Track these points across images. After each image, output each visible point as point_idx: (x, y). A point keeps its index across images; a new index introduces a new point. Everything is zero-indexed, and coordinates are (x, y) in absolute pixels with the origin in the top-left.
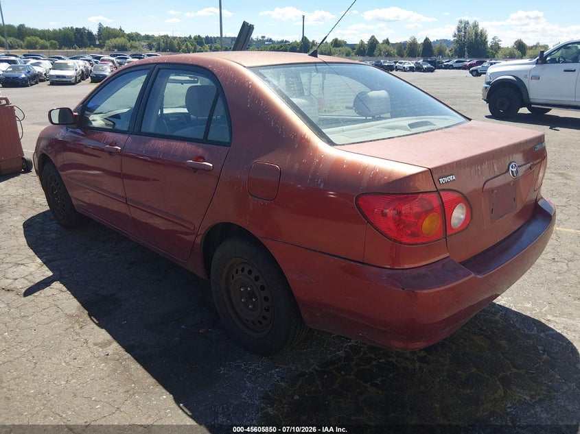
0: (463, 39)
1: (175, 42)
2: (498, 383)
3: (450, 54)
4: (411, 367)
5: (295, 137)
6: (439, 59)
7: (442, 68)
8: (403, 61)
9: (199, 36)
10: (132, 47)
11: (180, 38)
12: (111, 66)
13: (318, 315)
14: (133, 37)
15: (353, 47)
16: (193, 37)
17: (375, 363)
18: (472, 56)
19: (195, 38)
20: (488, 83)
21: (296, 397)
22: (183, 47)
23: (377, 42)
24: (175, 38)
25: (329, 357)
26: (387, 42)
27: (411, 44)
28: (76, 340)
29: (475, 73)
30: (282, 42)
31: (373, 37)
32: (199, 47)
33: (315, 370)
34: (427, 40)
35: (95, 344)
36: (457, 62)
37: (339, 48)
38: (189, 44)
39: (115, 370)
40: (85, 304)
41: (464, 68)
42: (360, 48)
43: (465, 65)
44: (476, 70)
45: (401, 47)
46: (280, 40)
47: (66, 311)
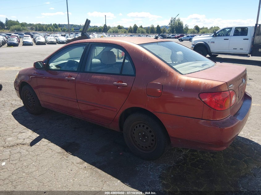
0: (173, 25)
1: (44, 27)
2: (243, 162)
3: (168, 32)
4: (210, 160)
5: (167, 72)
6: (165, 34)
7: (166, 38)
8: (150, 35)
9: (55, 24)
10: (23, 29)
11: (46, 25)
12: (17, 39)
13: (179, 141)
14: (24, 25)
15: (127, 29)
16: (52, 24)
17: (196, 160)
18: (177, 33)
19: (54, 25)
20: (193, 45)
21: (172, 176)
22: (48, 29)
23: (137, 27)
24: (44, 25)
25: (178, 159)
26: (141, 27)
27: (151, 28)
28: (68, 163)
29: (181, 40)
30: (95, 26)
31: (135, 25)
32: (56, 29)
33: (174, 165)
34: (158, 26)
35: (78, 163)
36: (172, 35)
37: (121, 30)
38: (51, 27)
39: (92, 173)
40: (63, 147)
41: (175, 38)
42: (130, 30)
43: (176, 37)
44: (181, 39)
45: (147, 29)
46: (93, 26)
47: (57, 151)
